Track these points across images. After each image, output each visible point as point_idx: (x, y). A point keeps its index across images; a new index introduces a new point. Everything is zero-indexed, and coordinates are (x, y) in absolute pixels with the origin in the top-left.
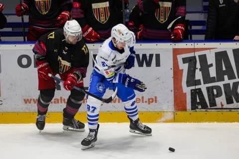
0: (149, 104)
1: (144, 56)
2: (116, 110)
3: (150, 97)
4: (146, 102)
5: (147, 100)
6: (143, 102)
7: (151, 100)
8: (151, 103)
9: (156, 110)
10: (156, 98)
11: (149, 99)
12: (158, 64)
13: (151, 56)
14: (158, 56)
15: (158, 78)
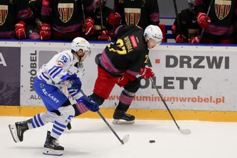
0: (217, 103)
1: (214, 58)
2: (186, 109)
3: (218, 97)
4: (214, 102)
5: (215, 100)
6: (211, 102)
7: (219, 100)
8: (219, 103)
9: (223, 110)
10: (223, 98)
11: (217, 99)
12: (227, 67)
13: (221, 58)
14: (227, 59)
15: (227, 80)
